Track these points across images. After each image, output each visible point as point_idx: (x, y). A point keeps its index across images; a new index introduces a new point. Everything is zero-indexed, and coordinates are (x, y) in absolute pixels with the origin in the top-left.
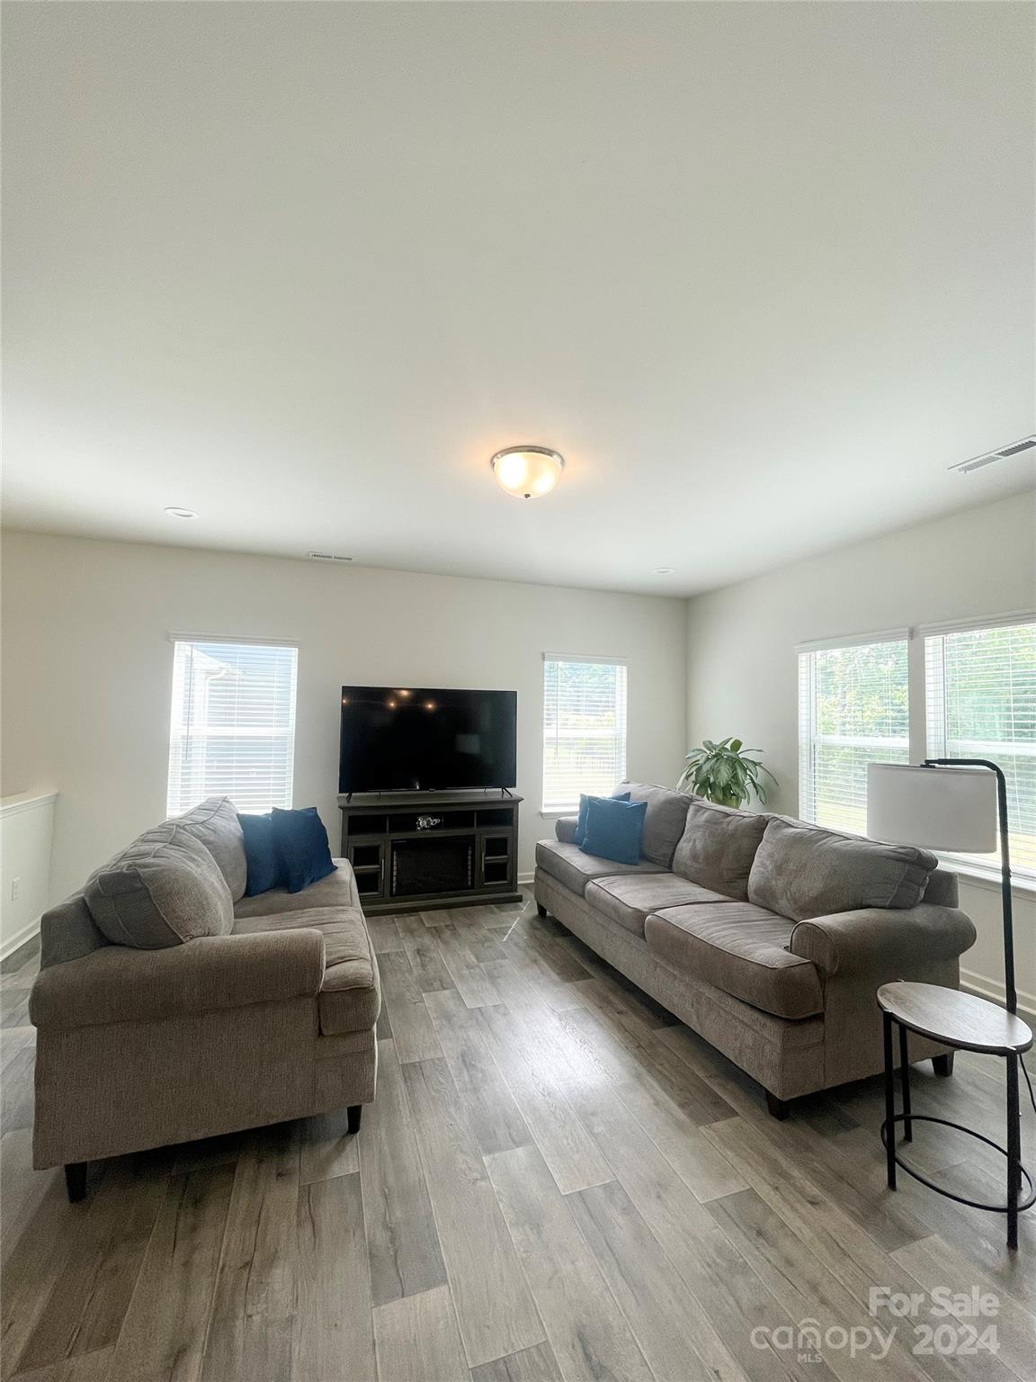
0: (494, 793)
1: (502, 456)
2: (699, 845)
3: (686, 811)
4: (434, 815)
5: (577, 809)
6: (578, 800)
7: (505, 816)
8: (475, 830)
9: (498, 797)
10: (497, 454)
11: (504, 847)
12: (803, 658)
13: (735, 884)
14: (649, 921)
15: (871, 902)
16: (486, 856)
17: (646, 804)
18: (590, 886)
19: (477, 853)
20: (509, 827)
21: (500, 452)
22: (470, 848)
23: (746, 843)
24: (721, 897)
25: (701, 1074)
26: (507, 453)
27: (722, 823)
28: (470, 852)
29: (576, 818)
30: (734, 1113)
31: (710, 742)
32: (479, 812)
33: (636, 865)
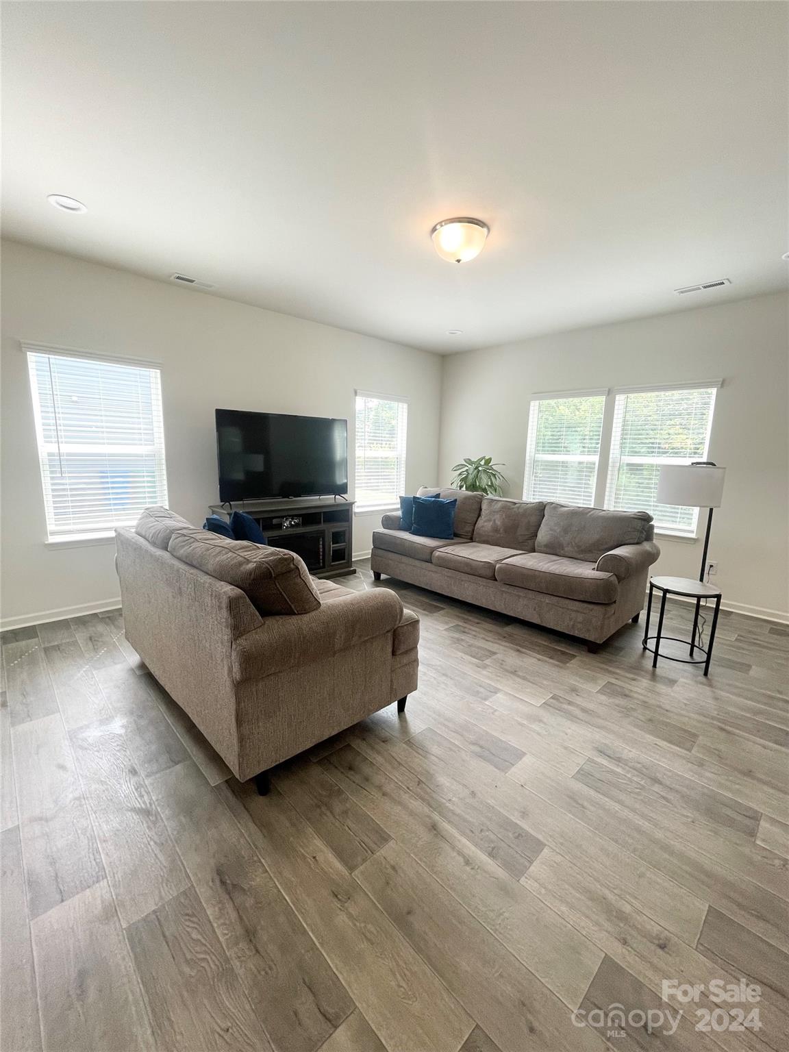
0: (328, 499)
1: (445, 224)
2: (498, 523)
3: (480, 503)
4: (293, 517)
5: (399, 506)
6: (399, 501)
7: (342, 515)
8: (322, 526)
9: (332, 502)
10: (441, 222)
11: (343, 538)
12: (534, 406)
13: (526, 544)
14: (500, 568)
15: (627, 542)
16: (333, 544)
17: (456, 500)
18: (437, 554)
19: (327, 544)
20: (347, 523)
21: (445, 221)
22: (321, 539)
23: (533, 519)
24: (521, 552)
25: (546, 644)
26: (453, 222)
27: (513, 508)
28: (321, 543)
29: (399, 513)
30: (575, 656)
31: (470, 460)
32: (324, 512)
33: (452, 539)
